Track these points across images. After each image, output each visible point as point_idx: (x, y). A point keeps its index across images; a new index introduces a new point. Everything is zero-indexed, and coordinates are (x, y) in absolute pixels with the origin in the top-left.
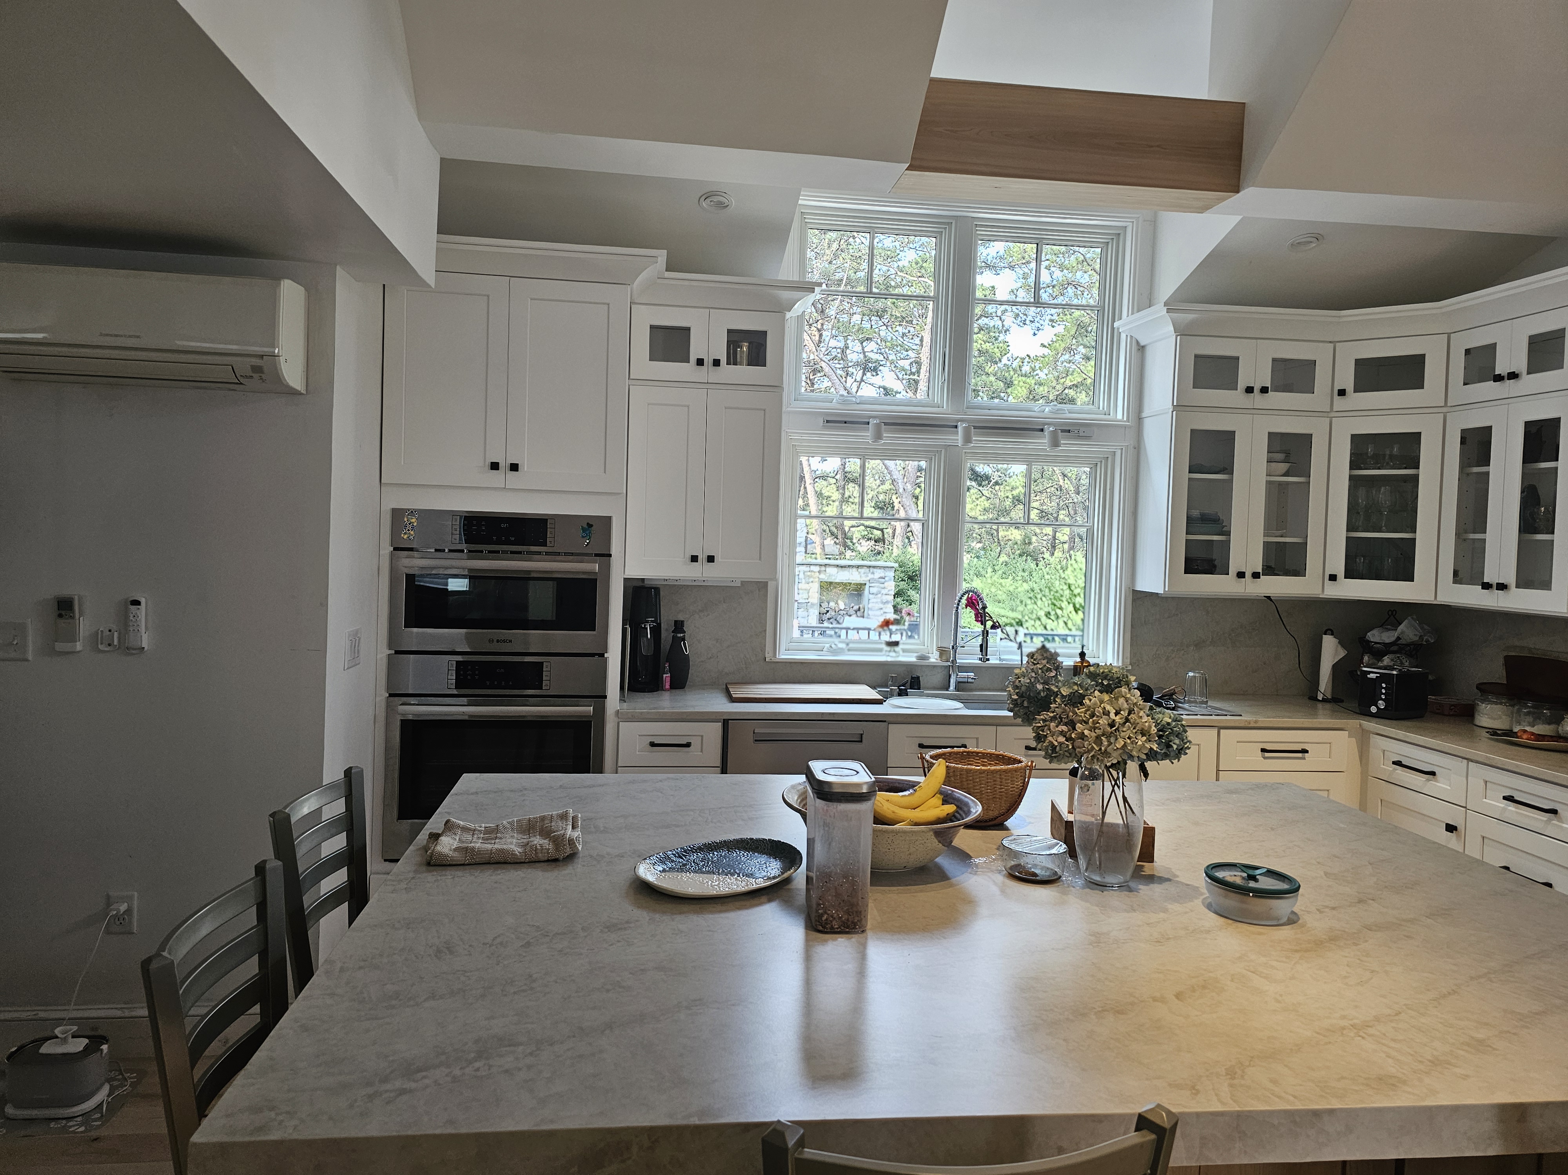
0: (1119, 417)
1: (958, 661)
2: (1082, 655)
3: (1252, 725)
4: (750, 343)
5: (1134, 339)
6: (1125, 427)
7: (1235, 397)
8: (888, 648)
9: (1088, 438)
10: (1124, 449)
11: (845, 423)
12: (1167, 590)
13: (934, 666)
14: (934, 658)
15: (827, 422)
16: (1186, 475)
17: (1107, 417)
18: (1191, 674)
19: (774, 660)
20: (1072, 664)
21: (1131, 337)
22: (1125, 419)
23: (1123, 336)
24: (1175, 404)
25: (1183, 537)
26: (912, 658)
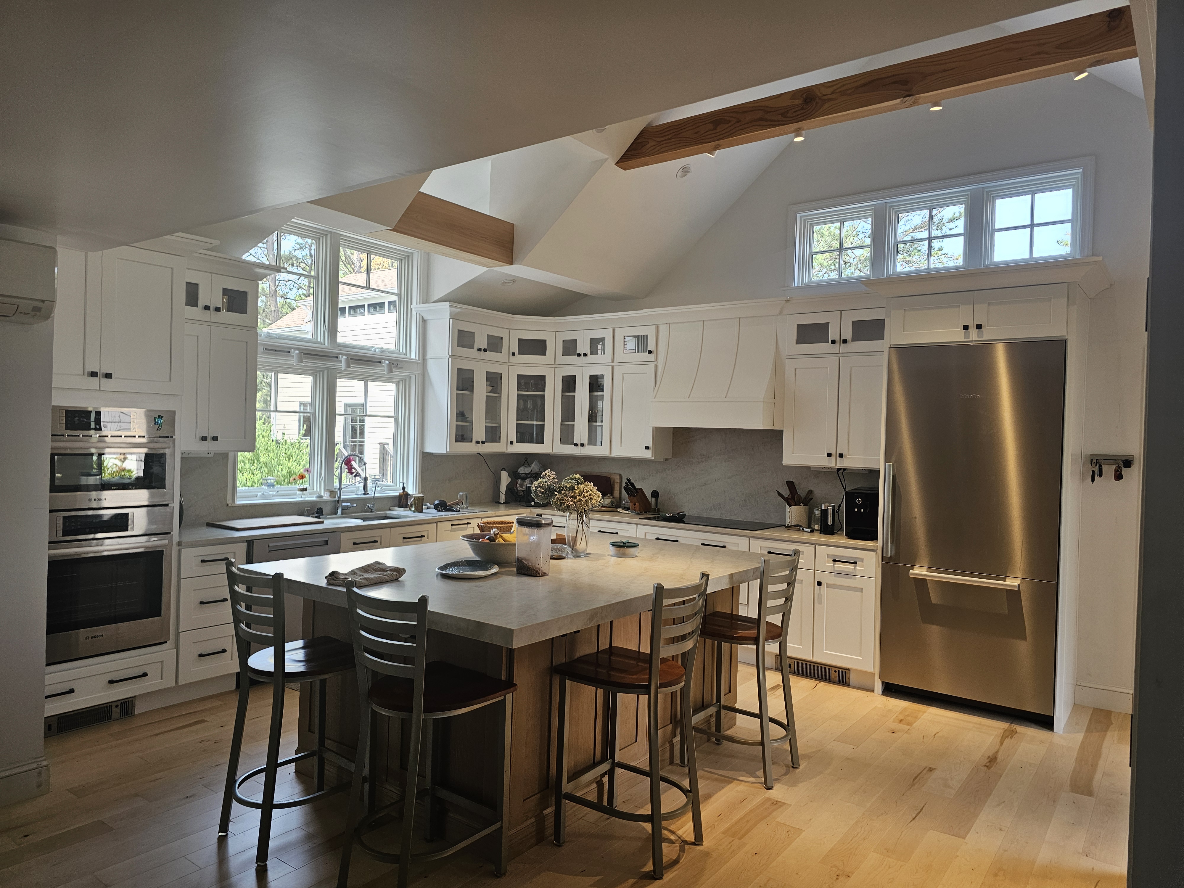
0: (413, 356)
1: (342, 497)
2: (404, 488)
3: (494, 515)
4: (229, 296)
5: (421, 316)
6: (417, 363)
7: (473, 353)
8: (300, 493)
9: (401, 368)
10: (417, 375)
11: (276, 351)
12: (448, 451)
13: (327, 502)
14: (326, 496)
15: (266, 349)
16: (456, 392)
17: (405, 356)
18: (461, 493)
19: (233, 505)
20: (398, 494)
21: (419, 314)
22: (417, 359)
23: (414, 313)
24: (450, 354)
25: (455, 423)
26: (314, 498)
